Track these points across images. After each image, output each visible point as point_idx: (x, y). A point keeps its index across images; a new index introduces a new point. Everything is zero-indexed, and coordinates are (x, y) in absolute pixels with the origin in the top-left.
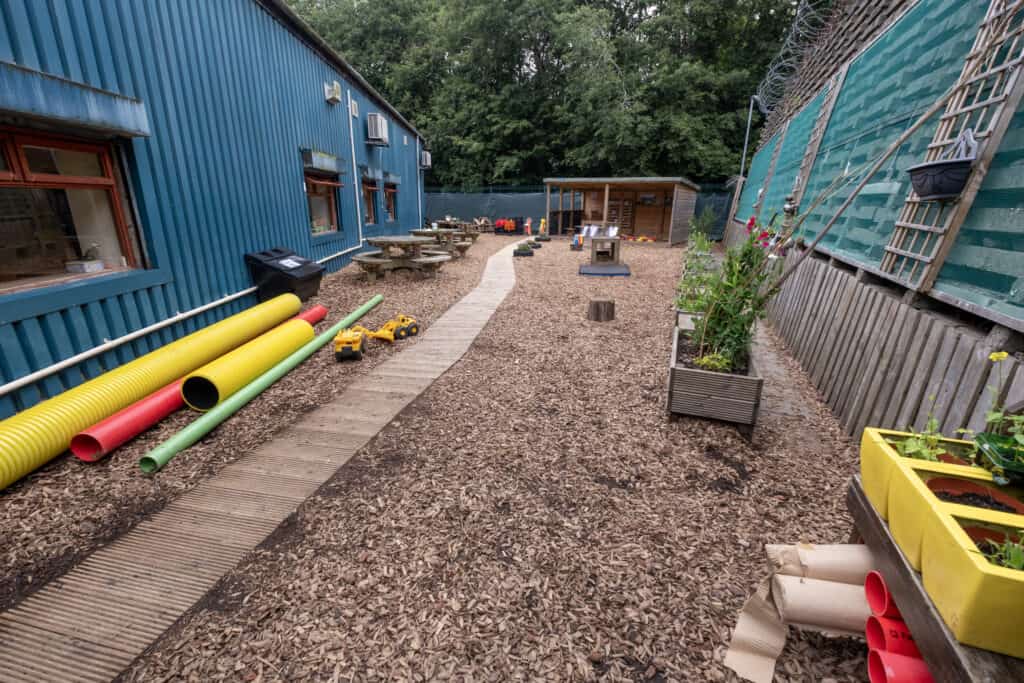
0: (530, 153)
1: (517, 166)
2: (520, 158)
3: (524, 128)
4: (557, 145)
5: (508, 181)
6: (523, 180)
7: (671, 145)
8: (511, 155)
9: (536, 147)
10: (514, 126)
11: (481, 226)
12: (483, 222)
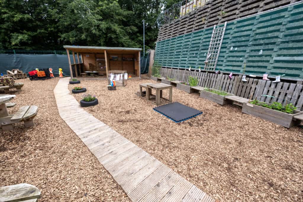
0: (35, 33)
1: (28, 39)
2: (29, 35)
3: (28, 19)
4: (52, 31)
5: (24, 47)
6: (34, 47)
7: (113, 36)
8: (22, 33)
9: (39, 31)
10: (21, 16)
11: (15, 75)
12: (16, 72)
